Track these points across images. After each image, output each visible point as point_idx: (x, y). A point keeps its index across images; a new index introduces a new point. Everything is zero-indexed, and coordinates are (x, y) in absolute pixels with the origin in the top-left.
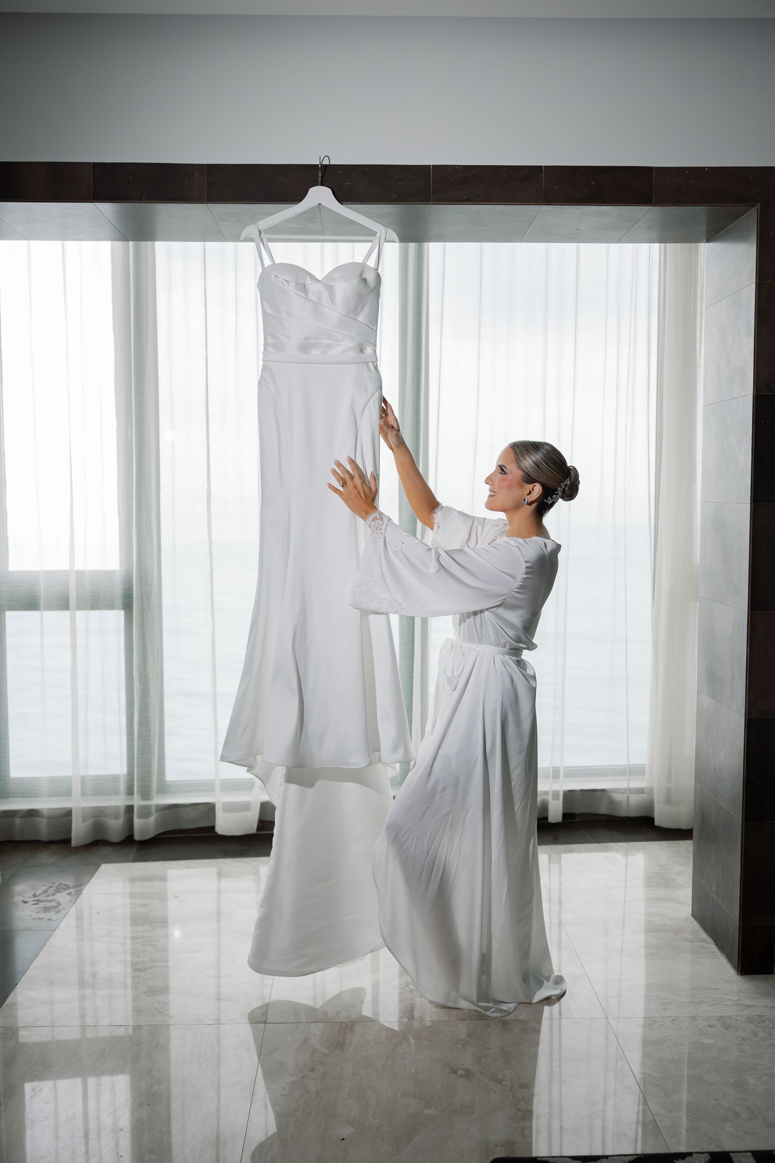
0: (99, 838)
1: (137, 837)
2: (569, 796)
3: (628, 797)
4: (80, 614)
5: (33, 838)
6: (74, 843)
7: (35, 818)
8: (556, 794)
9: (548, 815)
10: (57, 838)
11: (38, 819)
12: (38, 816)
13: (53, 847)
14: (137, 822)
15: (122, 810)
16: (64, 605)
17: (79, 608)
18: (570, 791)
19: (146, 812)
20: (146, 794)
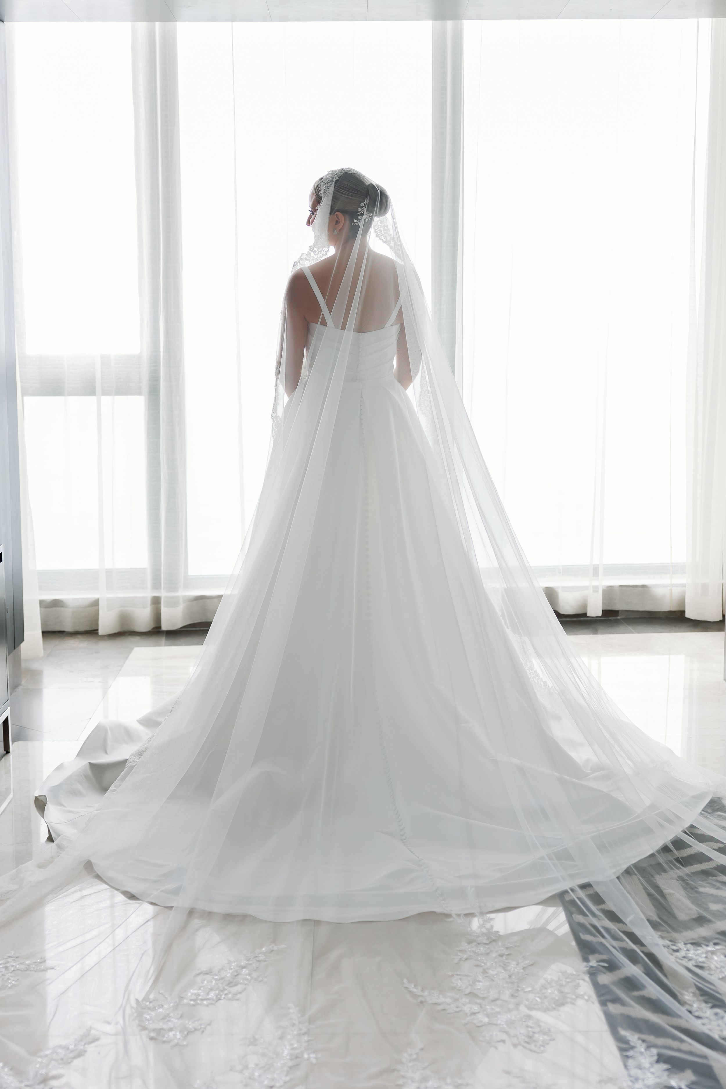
0: (126, 628)
1: (164, 627)
2: (609, 592)
3: (671, 590)
4: (106, 400)
5: (57, 628)
6: (100, 632)
7: (59, 609)
8: (595, 589)
9: (587, 611)
10: (82, 628)
11: (62, 609)
12: (62, 607)
13: (79, 636)
14: (165, 612)
15: (149, 602)
16: (90, 390)
17: (104, 393)
18: (611, 587)
19: (173, 602)
20: (173, 586)
